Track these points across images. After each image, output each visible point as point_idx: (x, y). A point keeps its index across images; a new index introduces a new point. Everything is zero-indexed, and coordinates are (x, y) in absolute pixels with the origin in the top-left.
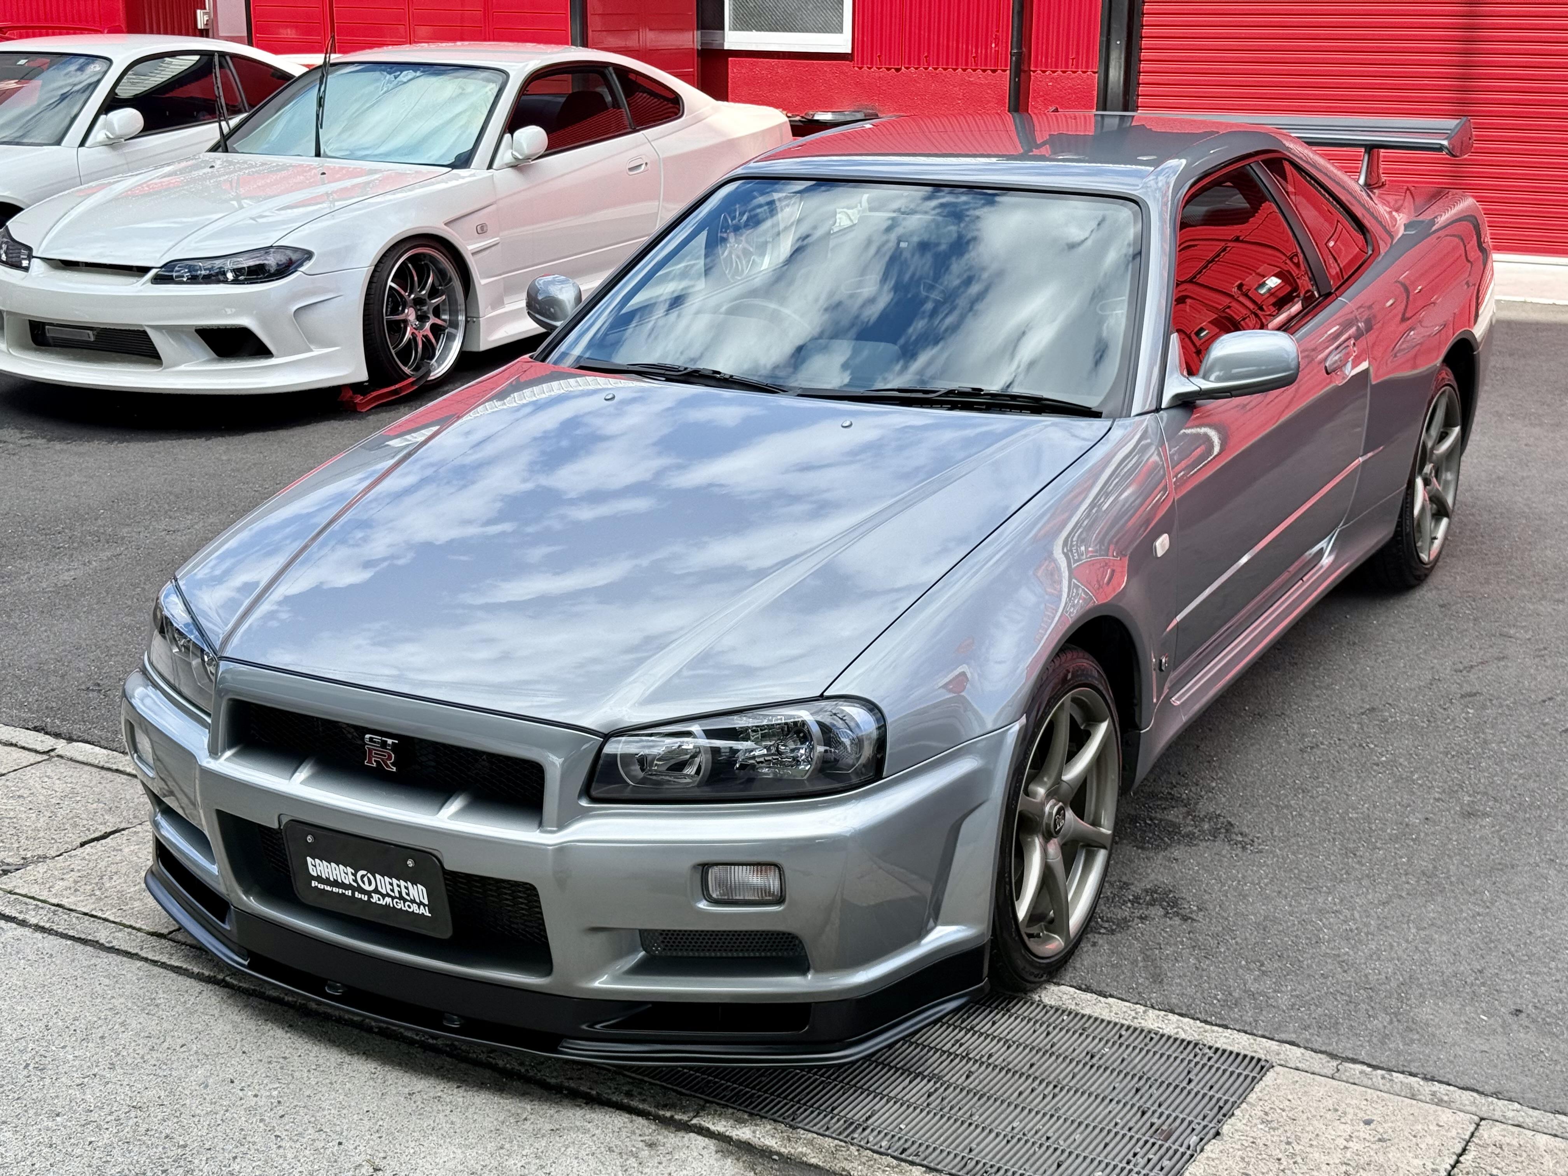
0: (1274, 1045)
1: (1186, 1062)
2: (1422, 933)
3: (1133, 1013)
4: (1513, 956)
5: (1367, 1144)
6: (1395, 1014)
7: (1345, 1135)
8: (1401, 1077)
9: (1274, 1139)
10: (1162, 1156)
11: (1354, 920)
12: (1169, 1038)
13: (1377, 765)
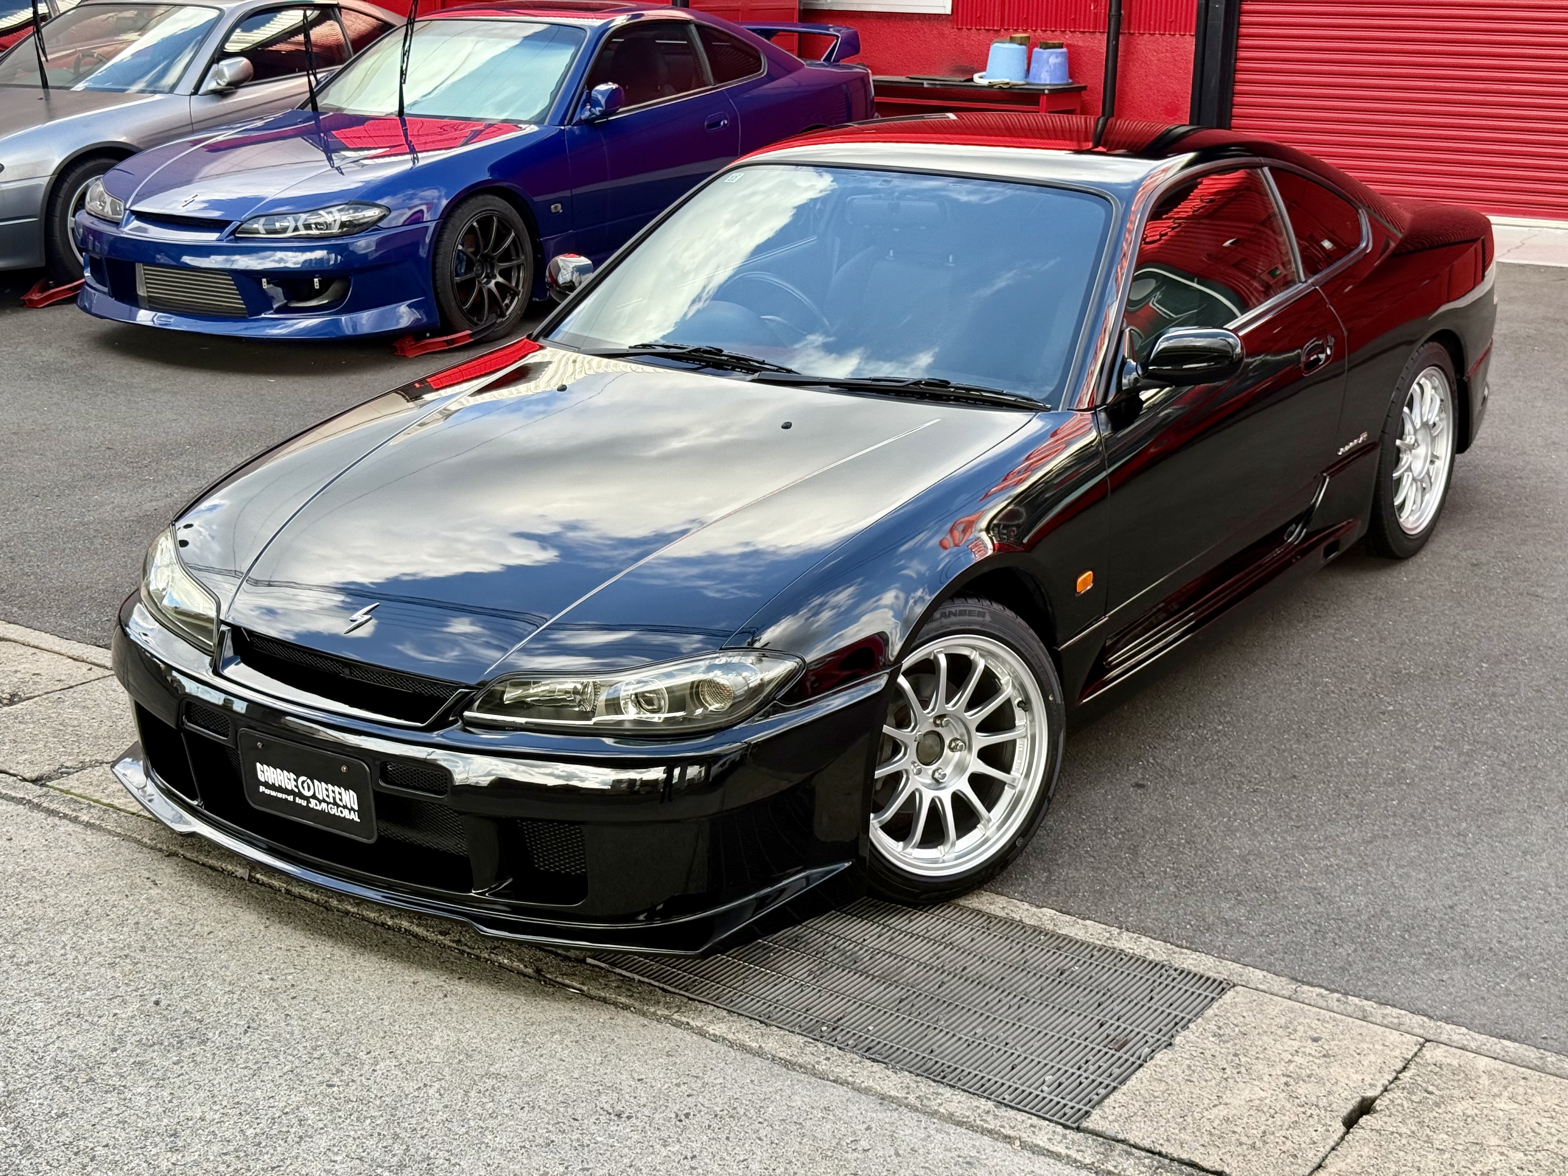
0: (1238, 967)
1: (1150, 982)
2: (1400, 871)
3: (1108, 935)
4: (1486, 894)
5: (1311, 1059)
6: (1361, 944)
7: (1292, 1050)
8: (1356, 1000)
9: (1223, 1051)
10: (1113, 1064)
11: (1336, 856)
12: (1138, 960)
13: (1383, 713)
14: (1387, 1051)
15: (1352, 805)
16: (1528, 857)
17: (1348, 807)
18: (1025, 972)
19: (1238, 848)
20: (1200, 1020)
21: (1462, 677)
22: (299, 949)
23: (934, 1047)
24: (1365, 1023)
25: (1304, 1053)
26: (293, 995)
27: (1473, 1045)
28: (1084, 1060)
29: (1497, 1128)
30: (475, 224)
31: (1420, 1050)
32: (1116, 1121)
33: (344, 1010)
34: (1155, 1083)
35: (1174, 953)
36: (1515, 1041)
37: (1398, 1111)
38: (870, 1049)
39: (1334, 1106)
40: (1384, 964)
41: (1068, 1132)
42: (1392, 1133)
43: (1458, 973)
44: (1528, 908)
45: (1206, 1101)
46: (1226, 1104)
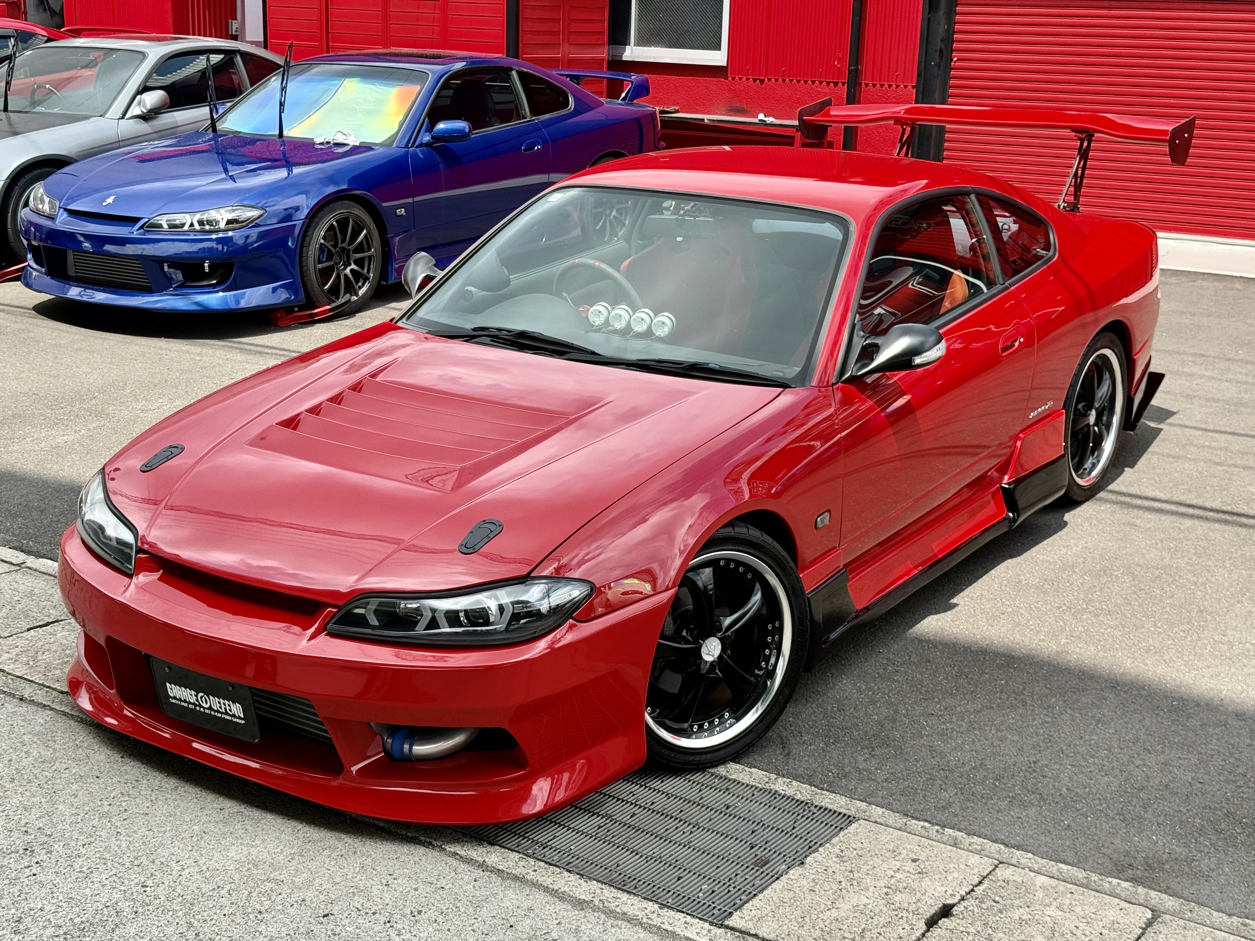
0: (863, 805)
1: (795, 815)
2: (1000, 734)
3: (767, 780)
4: (1063, 753)
5: (909, 875)
6: (961, 788)
7: (895, 868)
8: (950, 831)
9: (841, 868)
10: (756, 877)
11: (951, 722)
12: (788, 798)
13: (1003, 614)
14: (968, 870)
15: (969, 683)
16: (1100, 725)
17: (966, 685)
18: (699, 807)
19: (877, 714)
20: (828, 845)
21: (1068, 587)
22: (134, 782)
23: (620, 863)
24: (954, 849)
25: (904, 870)
26: (125, 817)
27: (1036, 867)
28: (734, 874)
29: (1044, 930)
30: (334, 223)
31: (994, 870)
32: (751, 920)
33: (163, 829)
34: (785, 893)
35: (816, 794)
36: (1069, 864)
37: (969, 915)
38: (570, 863)
39: (920, 911)
40: (977, 804)
41: (712, 928)
42: (962, 932)
43: (1033, 811)
44: (1094, 763)
45: (823, 906)
46: (837, 908)
